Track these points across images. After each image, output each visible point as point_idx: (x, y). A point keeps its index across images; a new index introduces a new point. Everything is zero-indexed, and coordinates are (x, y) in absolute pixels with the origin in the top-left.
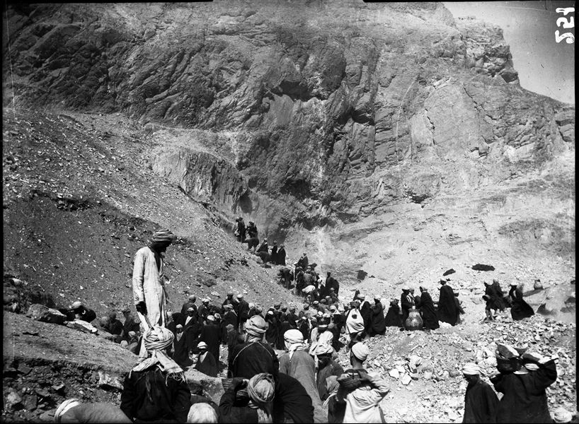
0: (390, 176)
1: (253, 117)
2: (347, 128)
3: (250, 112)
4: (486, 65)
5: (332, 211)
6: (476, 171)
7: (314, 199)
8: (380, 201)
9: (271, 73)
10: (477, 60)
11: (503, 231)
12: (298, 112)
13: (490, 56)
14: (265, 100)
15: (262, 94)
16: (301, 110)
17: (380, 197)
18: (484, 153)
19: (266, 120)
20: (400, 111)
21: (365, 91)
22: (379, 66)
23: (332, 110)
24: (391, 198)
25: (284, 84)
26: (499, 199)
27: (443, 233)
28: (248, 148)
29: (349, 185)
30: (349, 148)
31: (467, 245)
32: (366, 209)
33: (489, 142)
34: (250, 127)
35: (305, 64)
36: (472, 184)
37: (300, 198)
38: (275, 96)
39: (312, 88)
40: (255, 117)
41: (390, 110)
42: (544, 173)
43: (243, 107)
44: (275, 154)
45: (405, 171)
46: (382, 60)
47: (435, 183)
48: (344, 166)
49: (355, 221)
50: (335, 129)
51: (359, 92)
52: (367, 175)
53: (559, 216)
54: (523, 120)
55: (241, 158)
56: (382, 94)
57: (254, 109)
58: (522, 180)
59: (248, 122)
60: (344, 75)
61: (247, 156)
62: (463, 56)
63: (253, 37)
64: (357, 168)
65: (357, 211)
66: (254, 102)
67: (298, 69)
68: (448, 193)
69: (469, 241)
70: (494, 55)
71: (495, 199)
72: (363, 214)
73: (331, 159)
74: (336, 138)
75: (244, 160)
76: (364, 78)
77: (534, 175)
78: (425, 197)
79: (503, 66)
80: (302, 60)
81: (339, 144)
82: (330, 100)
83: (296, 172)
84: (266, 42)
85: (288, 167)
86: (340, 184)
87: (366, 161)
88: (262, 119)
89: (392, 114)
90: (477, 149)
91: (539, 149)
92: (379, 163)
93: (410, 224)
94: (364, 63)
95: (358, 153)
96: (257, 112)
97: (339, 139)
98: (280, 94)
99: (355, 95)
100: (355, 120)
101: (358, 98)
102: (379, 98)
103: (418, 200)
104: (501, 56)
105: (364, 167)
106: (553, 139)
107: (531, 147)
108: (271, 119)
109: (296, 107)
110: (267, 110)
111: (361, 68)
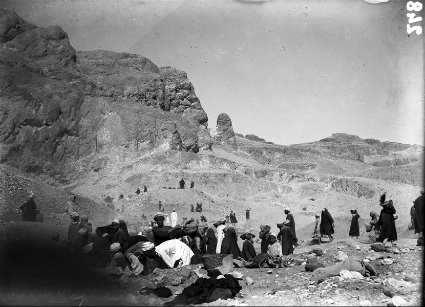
0: (84, 161)
1: (10, 137)
2: (64, 138)
3: (8, 135)
4: (178, 94)
5: (56, 180)
6: (123, 155)
7: (46, 174)
8: (80, 173)
9: (19, 115)
10: (172, 91)
11: (127, 181)
12: (35, 133)
13: (179, 89)
14: (17, 129)
15: (14, 126)
16: (37, 132)
17: (80, 171)
18: (127, 147)
19: (17, 138)
20: (91, 129)
21: (73, 120)
22: (82, 106)
23: (54, 131)
24: (84, 171)
25: (26, 120)
26: (130, 167)
27: (104, 184)
28: (6, 152)
29: (65, 166)
30: (65, 148)
31: (113, 188)
32: (74, 177)
33: (129, 141)
34: (8, 143)
35: (38, 110)
36: (121, 161)
37: (38, 175)
38: (22, 126)
39: (43, 121)
40: (11, 137)
41: (86, 129)
42: (152, 153)
43: (4, 133)
44: (23, 154)
45: (92, 158)
46: (84, 103)
47: (104, 162)
48: (62, 157)
49: (68, 184)
50: (57, 140)
51: (69, 121)
52: (75, 161)
53: (152, 172)
54: (144, 130)
55: (3, 158)
56: (83, 121)
57: (10, 134)
58: (142, 157)
59: (7, 140)
60: (60, 113)
61: (6, 156)
62: (162, 91)
63: (10, 98)
64: (70, 158)
65: (69, 179)
66: (10, 130)
67: (34, 112)
68: (110, 166)
69: (114, 186)
70: (182, 88)
71: (128, 167)
72: (72, 180)
73: (55, 155)
74: (57, 144)
75: (4, 158)
76: (72, 114)
77: (147, 155)
78: (99, 169)
79: (188, 94)
80: (36, 108)
81: (59, 147)
82: (53, 126)
83: (34, 162)
84: (17, 100)
85: (30, 160)
86: (60, 167)
87: (74, 154)
88: (15, 138)
89: (87, 131)
90: (124, 145)
91: (151, 143)
92: (81, 155)
93: (92, 182)
94: (72, 106)
95: (70, 151)
96: (12, 135)
97: (59, 145)
98: (25, 125)
99: (67, 123)
100: (69, 135)
101: (69, 124)
102: (81, 123)
103: (96, 171)
104: (186, 89)
105: (73, 157)
106: (159, 138)
107: (148, 142)
108: (20, 138)
109: (34, 131)
110: (18, 133)
111: (71, 109)
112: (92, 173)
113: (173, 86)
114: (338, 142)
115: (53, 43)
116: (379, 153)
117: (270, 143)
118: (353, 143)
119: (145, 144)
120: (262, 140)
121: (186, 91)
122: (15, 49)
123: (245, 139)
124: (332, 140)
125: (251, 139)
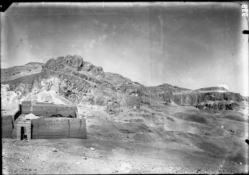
112: (121, 111)
113: (128, 83)
114: (165, 87)
115: (100, 71)
116: (178, 91)
117: (142, 85)
118: (170, 88)
119: (131, 107)
120: (140, 84)
121: (131, 85)
122: (91, 73)
123: (134, 83)
124: (163, 86)
125: (136, 84)
